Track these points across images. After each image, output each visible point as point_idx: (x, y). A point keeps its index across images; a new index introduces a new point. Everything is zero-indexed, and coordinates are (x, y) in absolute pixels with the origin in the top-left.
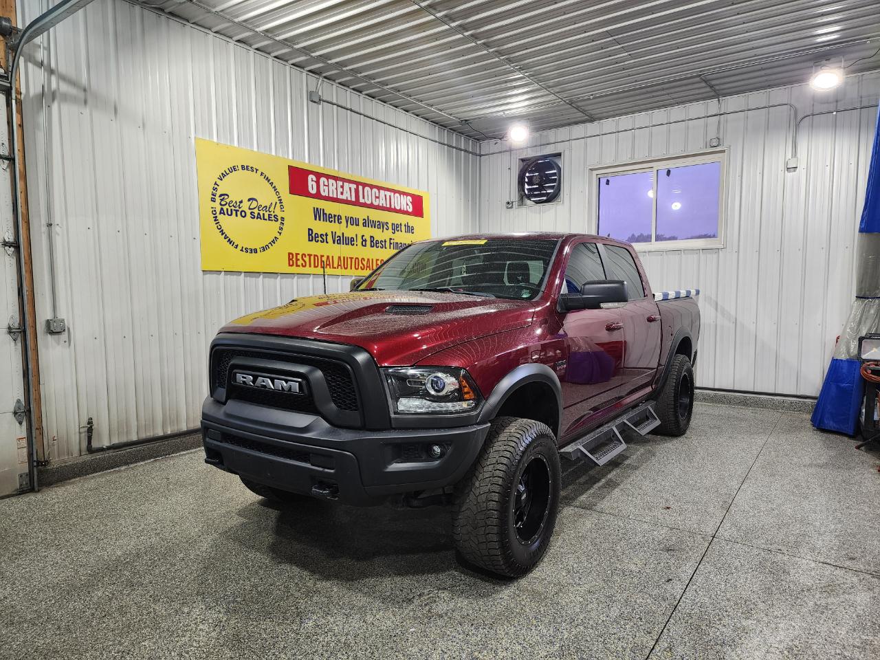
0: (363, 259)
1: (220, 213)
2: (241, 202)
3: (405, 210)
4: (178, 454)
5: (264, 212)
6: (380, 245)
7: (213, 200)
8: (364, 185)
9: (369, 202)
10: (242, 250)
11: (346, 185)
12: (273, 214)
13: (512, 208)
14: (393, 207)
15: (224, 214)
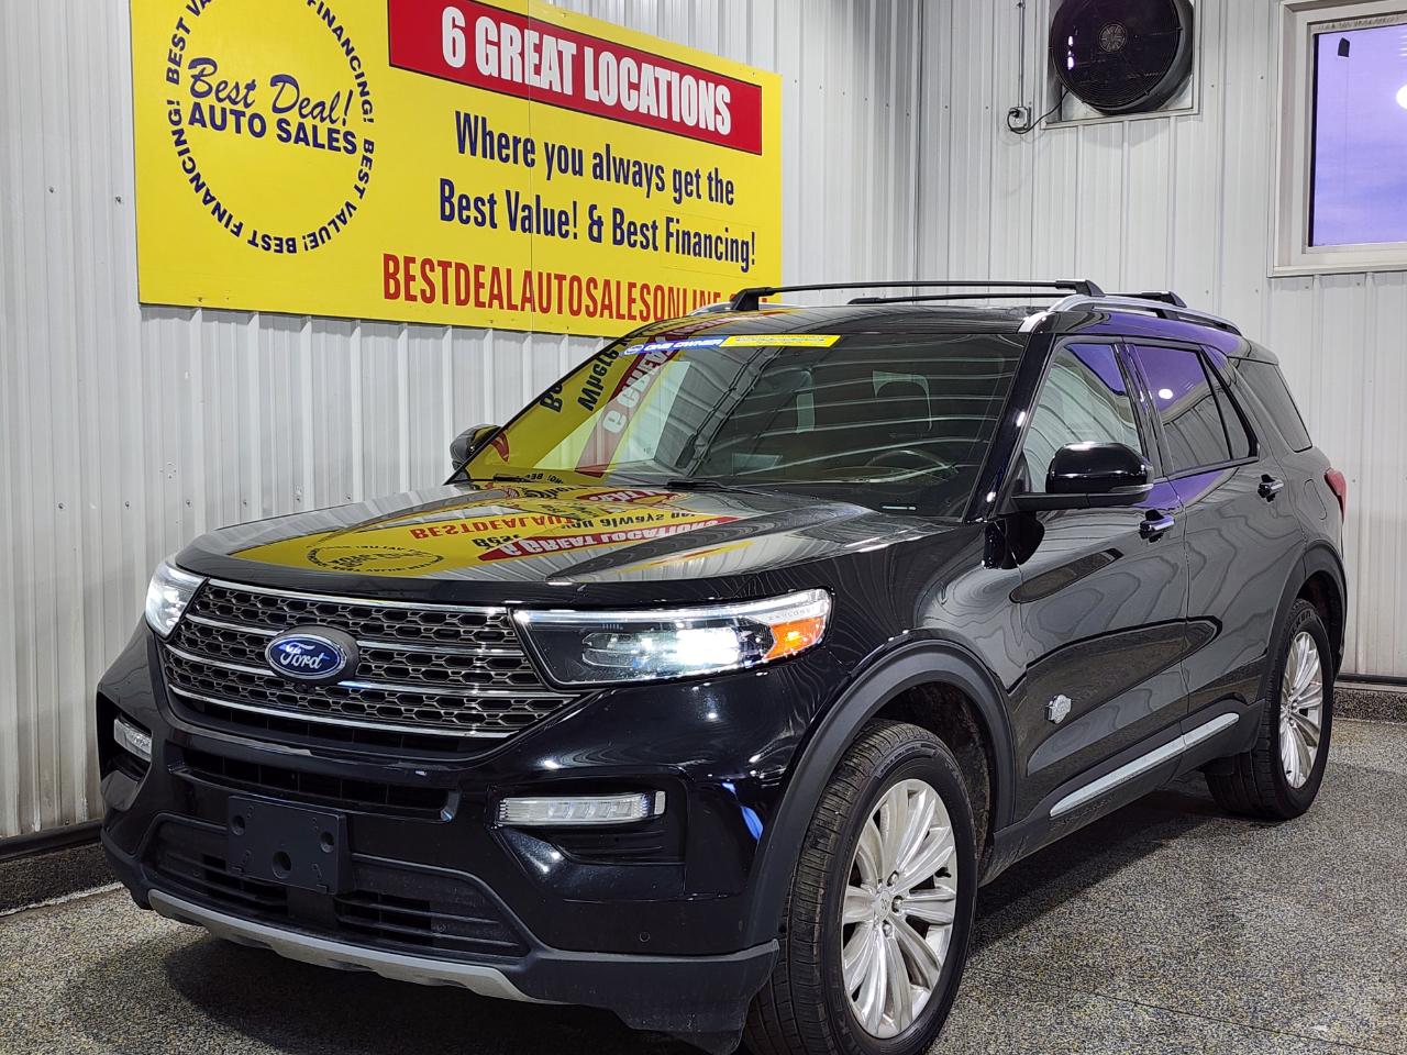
0: (592, 281)
1: (191, 123)
2: (251, 87)
3: (712, 128)
4: (63, 899)
5: (317, 122)
6: (639, 238)
7: (173, 77)
8: (601, 46)
9: (610, 101)
10: (253, 242)
11: (549, 40)
12: (343, 130)
13: (1027, 128)
14: (676, 118)
15: (204, 125)
